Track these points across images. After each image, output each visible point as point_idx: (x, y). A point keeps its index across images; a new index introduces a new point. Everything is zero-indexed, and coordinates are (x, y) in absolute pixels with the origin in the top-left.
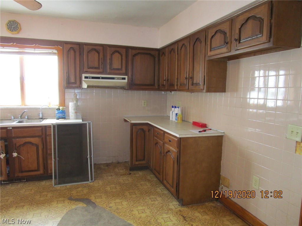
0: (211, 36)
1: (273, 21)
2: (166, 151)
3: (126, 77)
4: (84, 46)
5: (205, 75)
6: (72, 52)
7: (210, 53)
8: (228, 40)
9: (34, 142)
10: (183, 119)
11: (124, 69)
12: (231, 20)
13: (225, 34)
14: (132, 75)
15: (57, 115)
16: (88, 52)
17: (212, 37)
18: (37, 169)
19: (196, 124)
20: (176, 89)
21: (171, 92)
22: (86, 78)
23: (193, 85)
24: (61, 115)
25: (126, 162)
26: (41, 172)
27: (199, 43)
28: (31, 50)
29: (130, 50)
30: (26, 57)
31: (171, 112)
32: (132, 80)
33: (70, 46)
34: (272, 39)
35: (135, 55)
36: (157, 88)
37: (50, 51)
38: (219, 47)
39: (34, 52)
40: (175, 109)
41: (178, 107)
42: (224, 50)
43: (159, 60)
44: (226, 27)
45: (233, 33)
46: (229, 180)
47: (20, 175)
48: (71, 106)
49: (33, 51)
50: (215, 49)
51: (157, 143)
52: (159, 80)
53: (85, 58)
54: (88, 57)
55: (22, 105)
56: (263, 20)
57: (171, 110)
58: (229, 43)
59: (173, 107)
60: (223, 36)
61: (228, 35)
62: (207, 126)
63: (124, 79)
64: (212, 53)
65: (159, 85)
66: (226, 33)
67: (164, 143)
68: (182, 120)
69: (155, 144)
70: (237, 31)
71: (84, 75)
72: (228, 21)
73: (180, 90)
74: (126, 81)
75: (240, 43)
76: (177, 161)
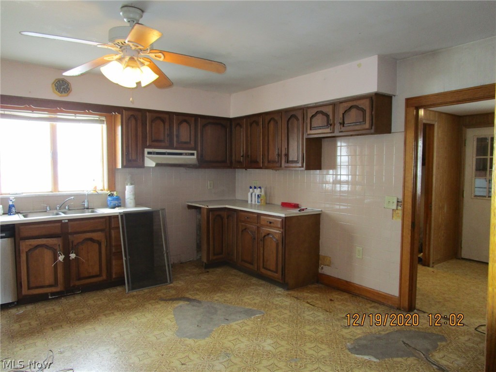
0: (311, 115)
1: (373, 113)
2: (263, 235)
3: (195, 152)
4: (148, 114)
5: (305, 152)
6: (133, 122)
7: (309, 132)
8: (331, 122)
9: (96, 238)
10: (268, 202)
11: (192, 143)
12: (334, 104)
13: (327, 116)
14: (202, 150)
15: (111, 203)
16: (152, 121)
17: (313, 116)
18: (98, 274)
19: (285, 205)
20: (262, 166)
21: (246, 170)
22: (149, 153)
23: (288, 163)
24: (116, 202)
25: (190, 261)
26: (104, 277)
27: (295, 120)
28: (71, 116)
29: (199, 119)
30: (59, 125)
31: (249, 194)
32: (202, 156)
33: (131, 113)
34: (373, 127)
35: (204, 126)
36: (229, 165)
37: (96, 117)
38: (320, 128)
39: (76, 118)
40: (255, 190)
41: (260, 188)
42: (328, 130)
43: (231, 131)
44: (329, 110)
45: (336, 117)
46: (330, 257)
47: (78, 283)
48: (129, 190)
49: (73, 118)
50: (315, 128)
51: (245, 229)
52: (231, 156)
53: (148, 128)
54: (152, 128)
55: (55, 191)
56: (365, 111)
57: (249, 191)
58: (333, 125)
59: (251, 188)
60: (325, 118)
61: (331, 117)
62: (300, 206)
63: (193, 154)
64: (313, 132)
65: (231, 162)
66: (329, 116)
67: (258, 227)
68: (266, 203)
69: (242, 231)
70: (341, 116)
71: (146, 150)
72: (331, 105)
73: (267, 168)
74: (195, 157)
75: (343, 126)
76: (282, 243)
